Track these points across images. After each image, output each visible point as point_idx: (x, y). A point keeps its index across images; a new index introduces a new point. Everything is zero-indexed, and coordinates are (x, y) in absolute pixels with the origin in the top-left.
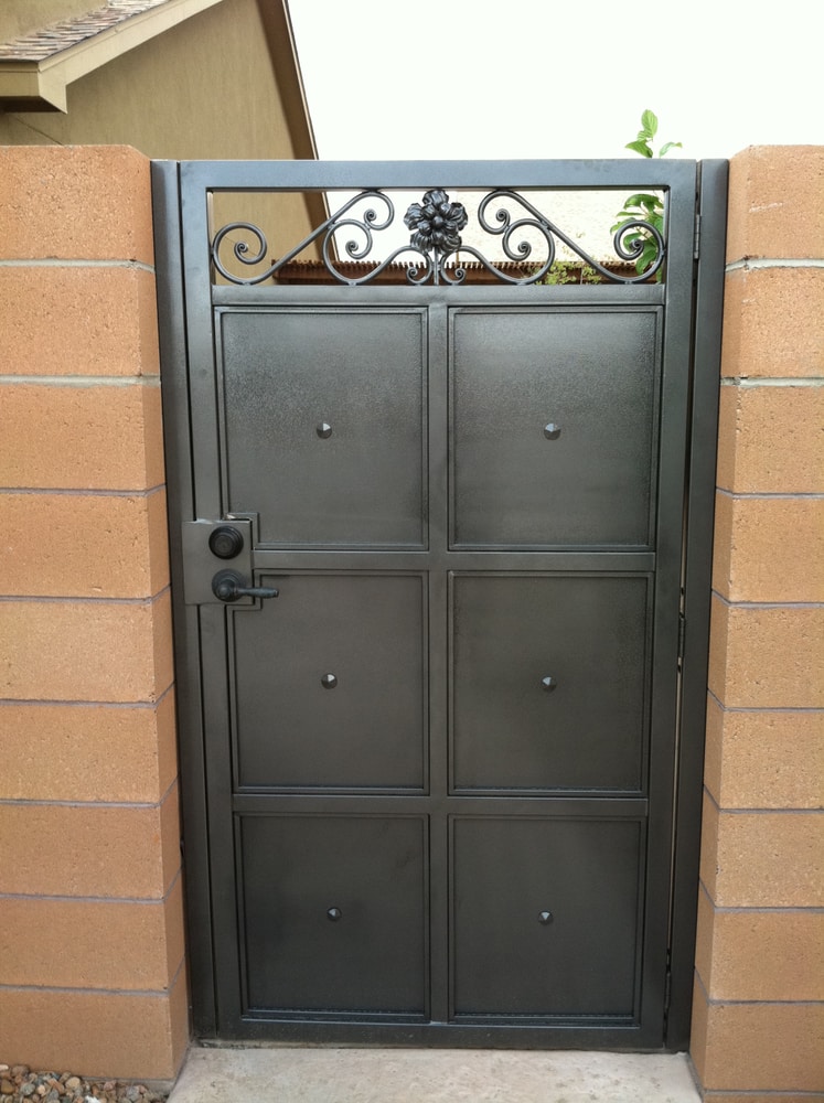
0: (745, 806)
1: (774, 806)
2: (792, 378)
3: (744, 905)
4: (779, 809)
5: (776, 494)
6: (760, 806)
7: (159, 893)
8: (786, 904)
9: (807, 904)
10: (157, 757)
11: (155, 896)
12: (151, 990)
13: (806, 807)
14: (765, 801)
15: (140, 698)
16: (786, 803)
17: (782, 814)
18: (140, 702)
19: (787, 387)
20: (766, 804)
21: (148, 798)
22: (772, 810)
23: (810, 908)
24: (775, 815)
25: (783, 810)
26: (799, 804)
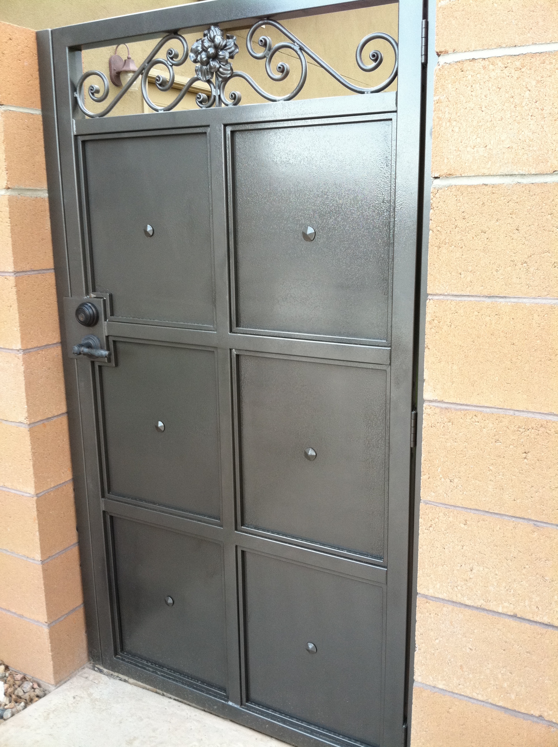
0: (440, 596)
1: (468, 602)
2: (484, 175)
3: (441, 686)
4: (473, 607)
5: (468, 296)
6: (455, 599)
8: (480, 697)
9: (501, 704)
13: (500, 610)
14: (459, 595)
16: (479, 603)
17: (475, 612)
19: (479, 185)
20: (459, 598)
22: (467, 606)
23: (504, 708)
24: (468, 611)
25: (477, 608)
26: (492, 606)
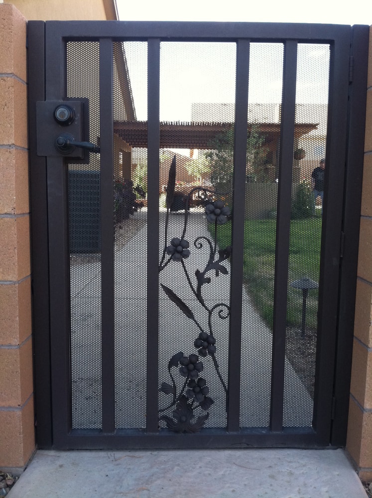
7: (16, 341)
10: (16, 251)
11: (14, 344)
12: (10, 407)
15: (6, 211)
18: (6, 214)
21: (10, 278)
